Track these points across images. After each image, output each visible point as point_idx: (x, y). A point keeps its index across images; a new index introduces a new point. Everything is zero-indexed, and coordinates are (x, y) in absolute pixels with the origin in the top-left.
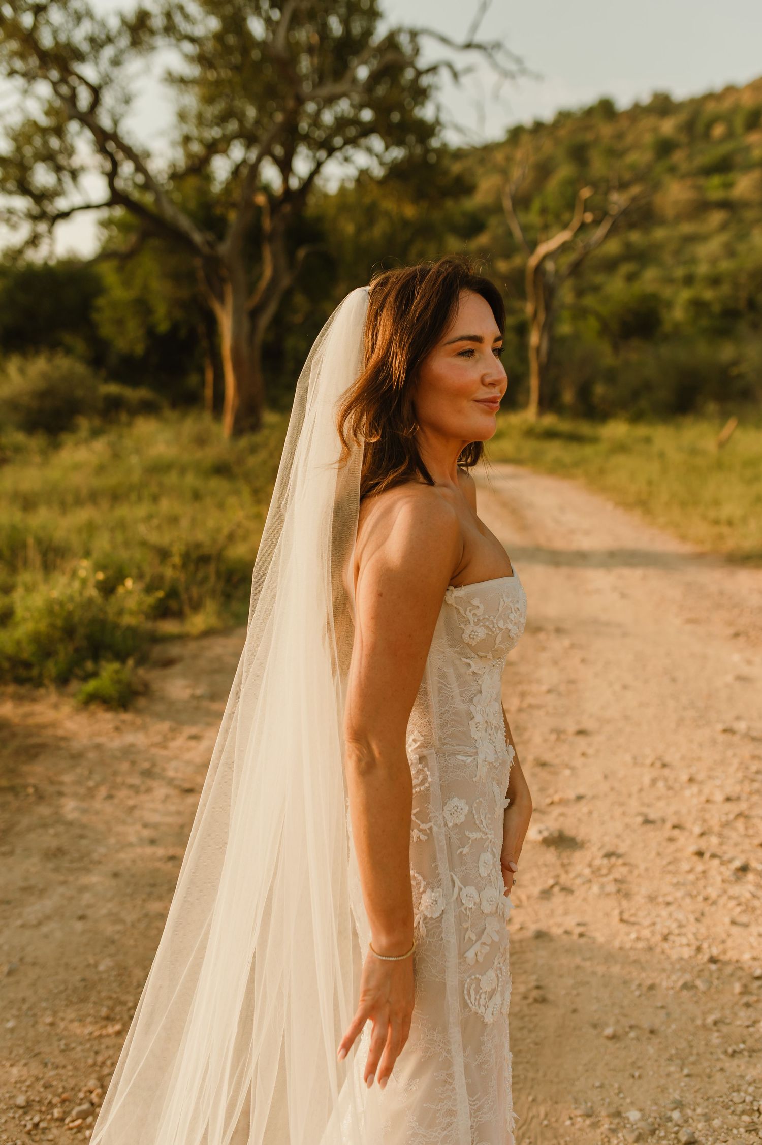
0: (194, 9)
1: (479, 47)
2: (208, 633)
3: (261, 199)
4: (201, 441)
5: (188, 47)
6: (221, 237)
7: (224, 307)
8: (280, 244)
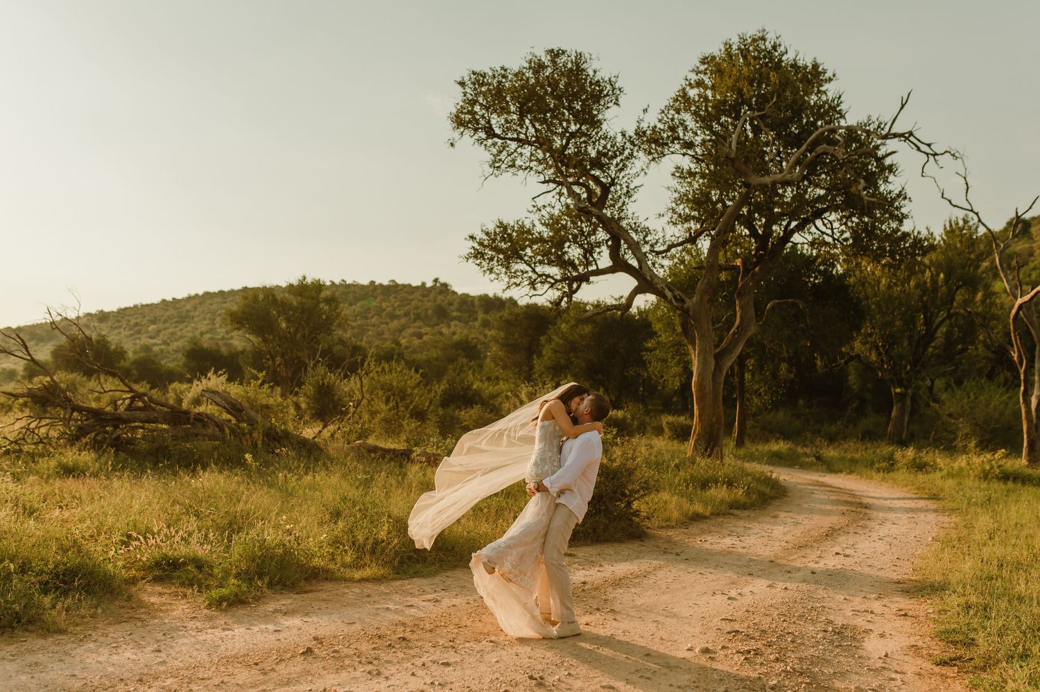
3: (738, 262)
6: (692, 295)
7: (695, 350)
8: (750, 299)
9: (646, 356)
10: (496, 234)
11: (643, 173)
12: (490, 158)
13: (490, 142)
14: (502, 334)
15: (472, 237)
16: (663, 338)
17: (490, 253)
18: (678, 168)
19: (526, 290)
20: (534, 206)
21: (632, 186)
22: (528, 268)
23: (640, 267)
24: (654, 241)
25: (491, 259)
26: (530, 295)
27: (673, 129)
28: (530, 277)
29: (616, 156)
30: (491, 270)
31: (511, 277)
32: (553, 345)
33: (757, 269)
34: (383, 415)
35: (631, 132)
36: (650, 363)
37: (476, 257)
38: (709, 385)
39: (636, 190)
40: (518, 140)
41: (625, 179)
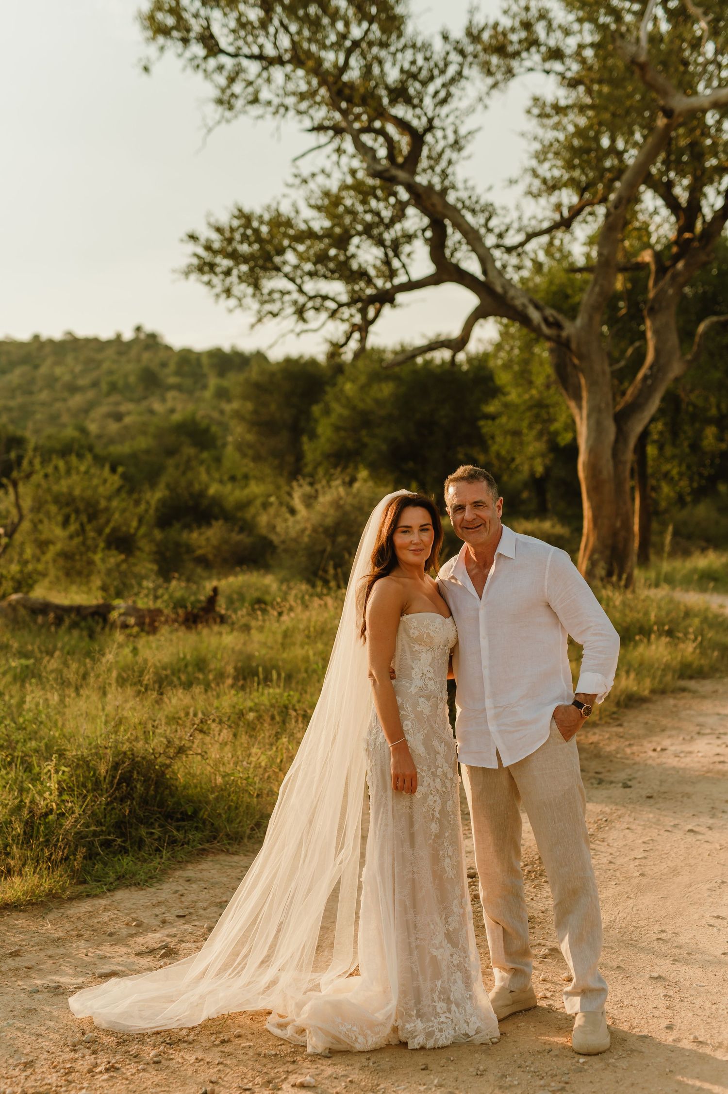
3: (647, 257)
6: (572, 318)
7: (580, 407)
8: (669, 318)
9: (486, 427)
10: (232, 230)
11: (480, 107)
12: (215, 93)
13: (212, 63)
14: (249, 406)
15: (193, 237)
16: (513, 396)
17: (226, 263)
18: (536, 100)
19: (289, 322)
20: (296, 176)
21: (463, 131)
22: (291, 286)
23: (485, 272)
24: (503, 228)
25: (228, 273)
26: (298, 330)
27: (527, 26)
28: (295, 303)
29: (432, 78)
30: (228, 292)
31: (263, 303)
32: (333, 418)
33: (680, 265)
34: (59, 546)
35: (458, 33)
36: (493, 437)
37: (200, 270)
38: (607, 467)
39: (469, 137)
40: (260, 57)
41: (451, 119)
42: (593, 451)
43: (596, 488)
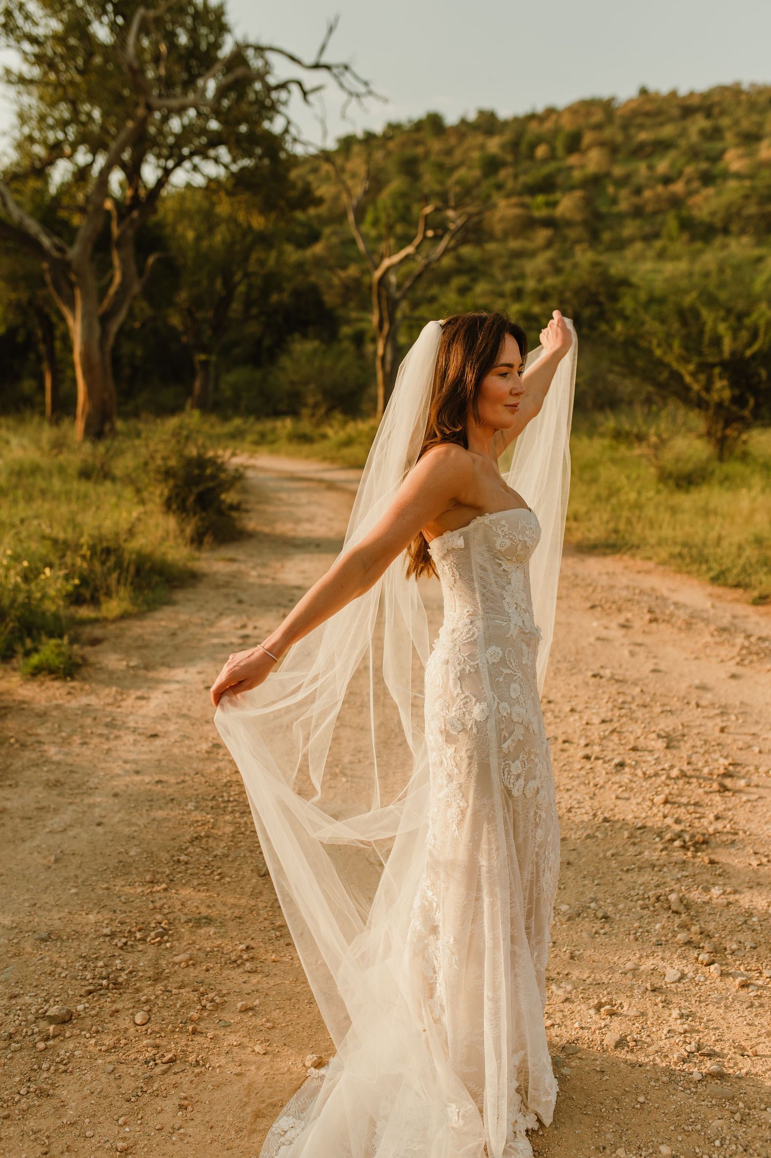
0: (33, 7)
1: (328, 67)
2: (124, 616)
3: (109, 205)
4: (59, 445)
5: (27, 46)
6: (71, 243)
7: (73, 312)
8: (129, 251)
33: (135, 214)
42: (86, 344)
43: (87, 372)
